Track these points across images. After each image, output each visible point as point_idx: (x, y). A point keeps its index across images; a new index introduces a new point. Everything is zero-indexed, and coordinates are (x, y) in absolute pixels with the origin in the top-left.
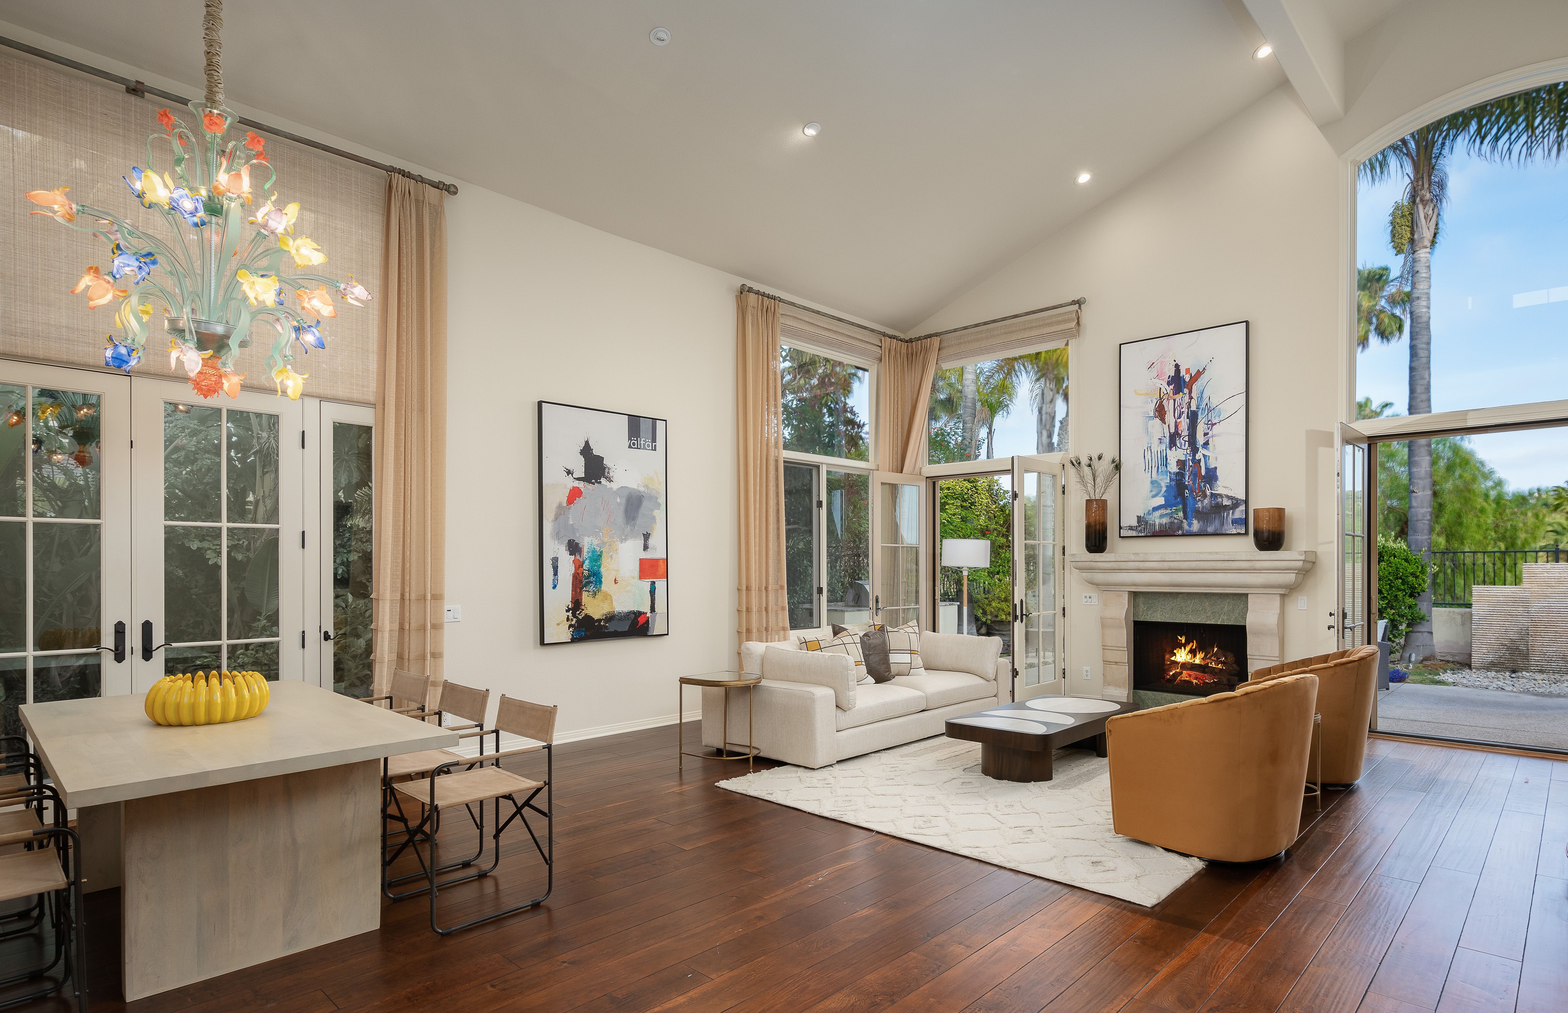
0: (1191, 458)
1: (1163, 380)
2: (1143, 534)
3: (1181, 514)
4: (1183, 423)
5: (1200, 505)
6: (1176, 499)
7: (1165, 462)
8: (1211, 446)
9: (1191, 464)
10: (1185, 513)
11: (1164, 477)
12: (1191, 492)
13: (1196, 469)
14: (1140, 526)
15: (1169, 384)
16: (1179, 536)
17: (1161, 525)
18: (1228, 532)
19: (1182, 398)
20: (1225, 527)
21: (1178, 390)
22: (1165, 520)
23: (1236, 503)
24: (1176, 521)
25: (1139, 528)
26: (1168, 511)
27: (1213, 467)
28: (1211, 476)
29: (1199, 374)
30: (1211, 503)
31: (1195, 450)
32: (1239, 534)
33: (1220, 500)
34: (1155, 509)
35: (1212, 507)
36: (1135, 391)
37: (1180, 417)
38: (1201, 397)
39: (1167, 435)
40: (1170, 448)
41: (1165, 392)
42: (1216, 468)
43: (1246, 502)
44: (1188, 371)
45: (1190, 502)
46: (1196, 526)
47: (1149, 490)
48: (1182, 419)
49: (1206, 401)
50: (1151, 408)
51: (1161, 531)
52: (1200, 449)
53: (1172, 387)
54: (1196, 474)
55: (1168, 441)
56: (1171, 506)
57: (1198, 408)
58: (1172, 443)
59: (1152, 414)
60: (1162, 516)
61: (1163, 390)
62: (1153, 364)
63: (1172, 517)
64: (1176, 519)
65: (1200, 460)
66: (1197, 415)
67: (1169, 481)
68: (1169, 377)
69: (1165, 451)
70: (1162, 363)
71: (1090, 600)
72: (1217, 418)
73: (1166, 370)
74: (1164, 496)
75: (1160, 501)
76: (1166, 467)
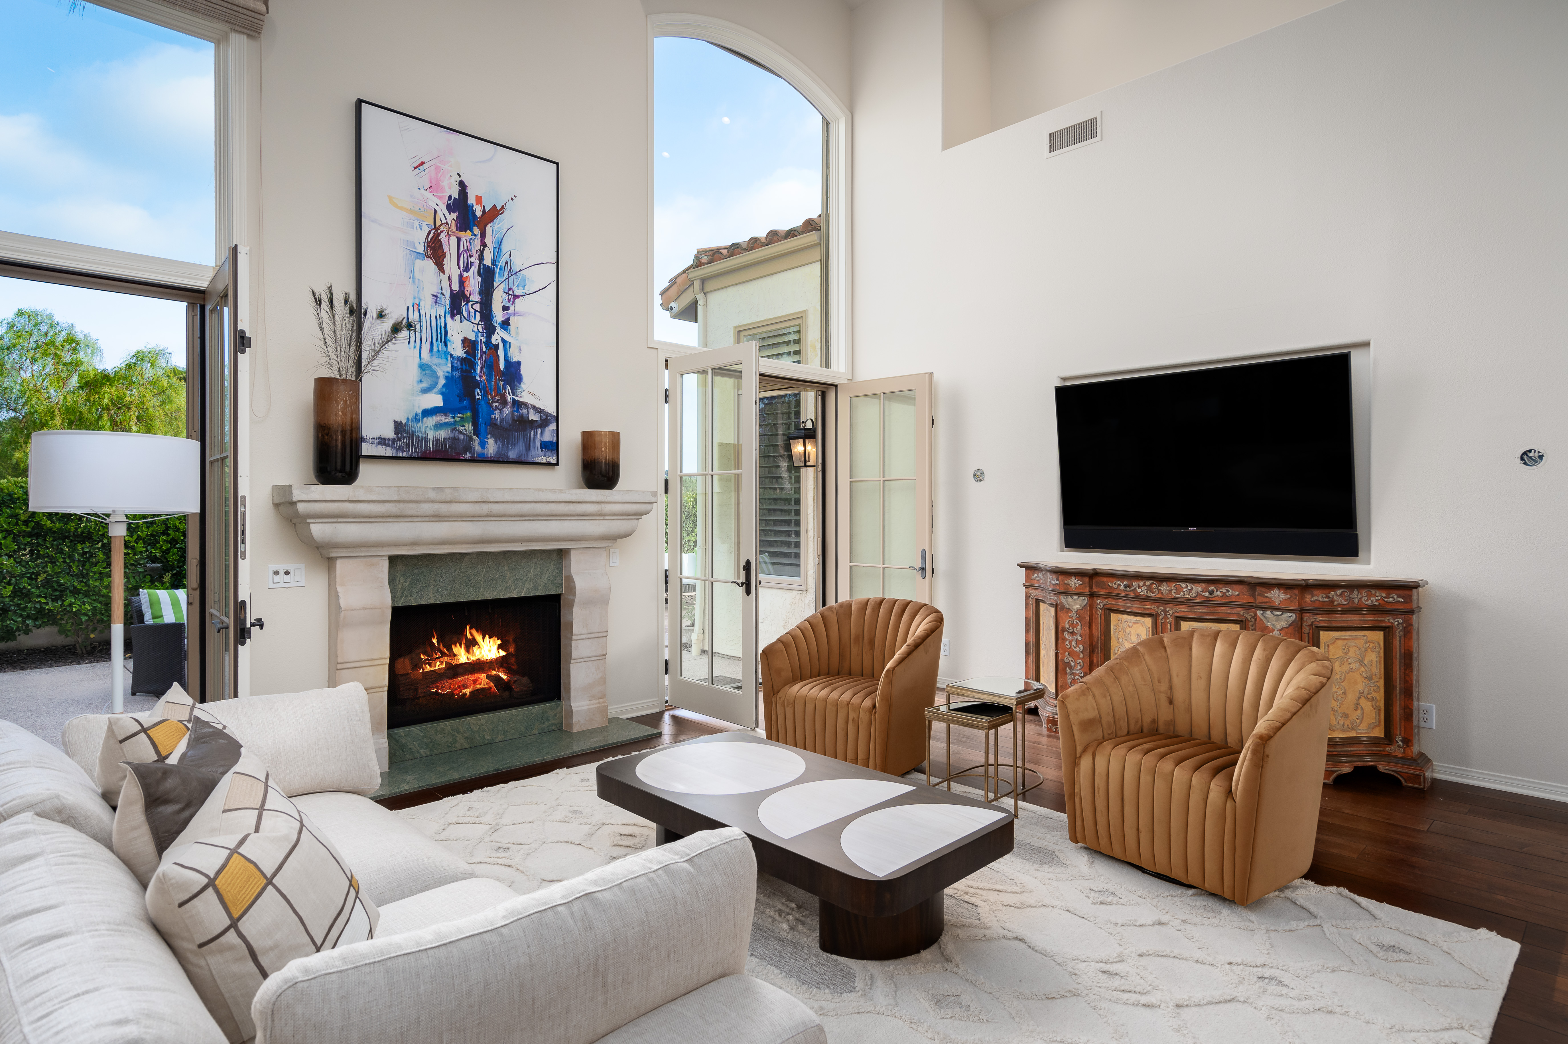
0: (484, 339)
1: (440, 198)
2: (405, 455)
3: (469, 426)
4: (472, 281)
5: (497, 415)
6: (461, 400)
7: (443, 336)
8: (512, 327)
9: (484, 349)
10: (475, 424)
11: (443, 361)
12: (485, 393)
13: (492, 359)
14: (399, 440)
15: (450, 208)
16: (466, 461)
17: (436, 441)
18: (537, 460)
19: (470, 239)
20: (532, 453)
21: (464, 224)
22: (443, 434)
23: (546, 420)
24: (461, 437)
25: (399, 444)
26: (449, 419)
27: (515, 360)
28: (513, 374)
29: (494, 213)
30: (513, 415)
31: (490, 330)
32: (549, 464)
33: (524, 411)
34: (427, 413)
35: (514, 420)
36: (390, 198)
37: (467, 269)
38: (498, 249)
39: (447, 292)
40: (453, 316)
41: (444, 221)
42: (519, 363)
43: (557, 418)
44: (479, 199)
45: (483, 408)
46: (492, 447)
47: (416, 379)
48: (470, 273)
49: (505, 257)
50: (420, 238)
51: (436, 451)
52: (498, 329)
53: (454, 216)
54: (491, 365)
55: (448, 302)
56: (454, 411)
57: (494, 263)
58: (455, 309)
59: (421, 249)
60: (438, 426)
61: (440, 215)
62: (423, 163)
63: (455, 429)
64: (461, 433)
65: (497, 346)
66: (493, 276)
67: (449, 369)
68: (450, 197)
69: (443, 319)
70: (438, 169)
71: (287, 578)
72: (520, 288)
73: (445, 183)
74: (442, 393)
75: (435, 400)
76: (446, 345)
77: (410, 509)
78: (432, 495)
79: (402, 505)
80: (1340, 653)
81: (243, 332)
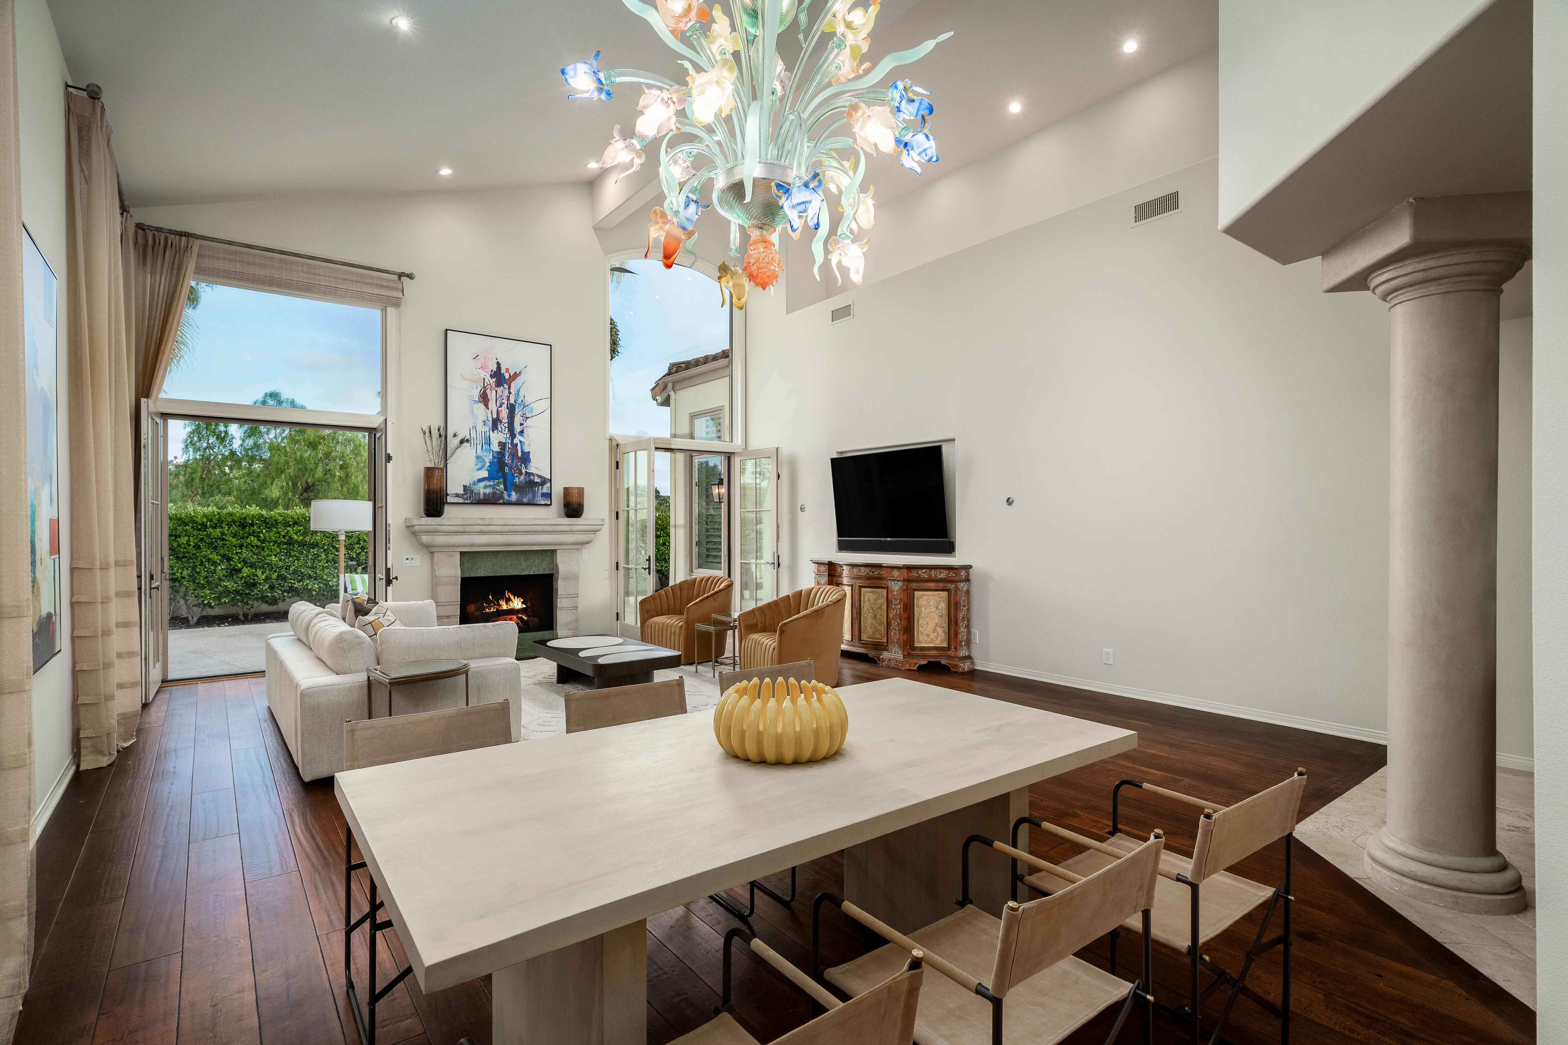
0: (510, 441)
1: (487, 372)
2: (469, 502)
3: (502, 486)
4: (503, 412)
5: (517, 480)
6: (497, 473)
7: (488, 441)
8: (525, 434)
9: (510, 446)
10: (505, 485)
11: (488, 454)
12: (511, 468)
13: (514, 451)
14: (466, 494)
15: (491, 376)
16: (500, 504)
17: (485, 494)
18: (539, 503)
19: (503, 391)
20: (537, 499)
21: (499, 384)
22: (488, 491)
23: (544, 481)
24: (498, 492)
25: (465, 496)
26: (491, 483)
27: (527, 451)
28: (526, 458)
29: (516, 375)
30: (526, 479)
31: (513, 436)
32: (546, 505)
34: (480, 480)
35: (526, 482)
36: (462, 375)
37: (501, 407)
38: (517, 394)
39: (491, 419)
40: (493, 431)
41: (489, 383)
42: (529, 452)
43: (550, 481)
44: (507, 370)
45: (509, 477)
46: (514, 497)
47: (474, 464)
48: (502, 408)
49: (521, 398)
50: (476, 393)
51: (484, 499)
52: (517, 436)
53: (494, 380)
54: (514, 455)
55: (491, 424)
56: (494, 479)
57: (515, 402)
58: (495, 427)
59: (477, 399)
60: (486, 487)
61: (487, 380)
62: (478, 356)
63: (494, 488)
64: (497, 490)
65: (517, 445)
66: (515, 408)
67: (492, 458)
68: (492, 371)
69: (488, 433)
70: (485, 357)
71: (412, 562)
72: (530, 413)
73: (489, 364)
74: (488, 470)
75: (485, 474)
76: (490, 446)
77: (468, 529)
78: (479, 522)
79: (464, 527)
80: (925, 603)
81: (389, 454)
